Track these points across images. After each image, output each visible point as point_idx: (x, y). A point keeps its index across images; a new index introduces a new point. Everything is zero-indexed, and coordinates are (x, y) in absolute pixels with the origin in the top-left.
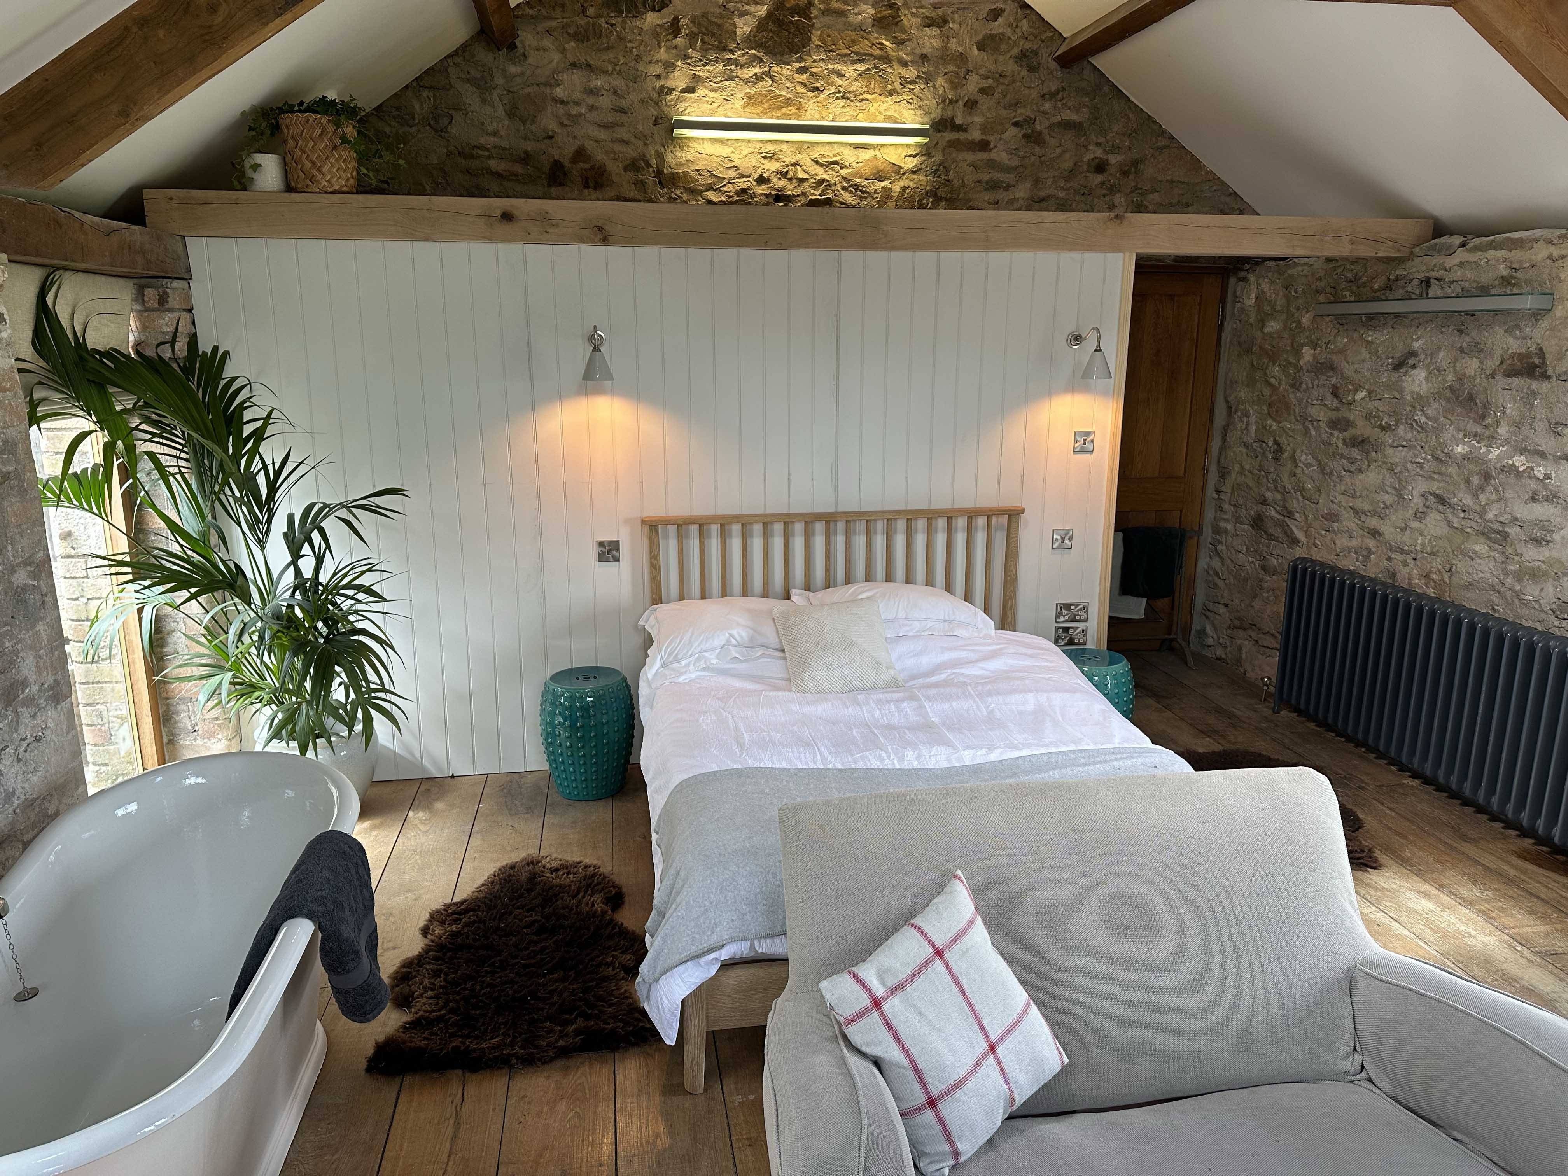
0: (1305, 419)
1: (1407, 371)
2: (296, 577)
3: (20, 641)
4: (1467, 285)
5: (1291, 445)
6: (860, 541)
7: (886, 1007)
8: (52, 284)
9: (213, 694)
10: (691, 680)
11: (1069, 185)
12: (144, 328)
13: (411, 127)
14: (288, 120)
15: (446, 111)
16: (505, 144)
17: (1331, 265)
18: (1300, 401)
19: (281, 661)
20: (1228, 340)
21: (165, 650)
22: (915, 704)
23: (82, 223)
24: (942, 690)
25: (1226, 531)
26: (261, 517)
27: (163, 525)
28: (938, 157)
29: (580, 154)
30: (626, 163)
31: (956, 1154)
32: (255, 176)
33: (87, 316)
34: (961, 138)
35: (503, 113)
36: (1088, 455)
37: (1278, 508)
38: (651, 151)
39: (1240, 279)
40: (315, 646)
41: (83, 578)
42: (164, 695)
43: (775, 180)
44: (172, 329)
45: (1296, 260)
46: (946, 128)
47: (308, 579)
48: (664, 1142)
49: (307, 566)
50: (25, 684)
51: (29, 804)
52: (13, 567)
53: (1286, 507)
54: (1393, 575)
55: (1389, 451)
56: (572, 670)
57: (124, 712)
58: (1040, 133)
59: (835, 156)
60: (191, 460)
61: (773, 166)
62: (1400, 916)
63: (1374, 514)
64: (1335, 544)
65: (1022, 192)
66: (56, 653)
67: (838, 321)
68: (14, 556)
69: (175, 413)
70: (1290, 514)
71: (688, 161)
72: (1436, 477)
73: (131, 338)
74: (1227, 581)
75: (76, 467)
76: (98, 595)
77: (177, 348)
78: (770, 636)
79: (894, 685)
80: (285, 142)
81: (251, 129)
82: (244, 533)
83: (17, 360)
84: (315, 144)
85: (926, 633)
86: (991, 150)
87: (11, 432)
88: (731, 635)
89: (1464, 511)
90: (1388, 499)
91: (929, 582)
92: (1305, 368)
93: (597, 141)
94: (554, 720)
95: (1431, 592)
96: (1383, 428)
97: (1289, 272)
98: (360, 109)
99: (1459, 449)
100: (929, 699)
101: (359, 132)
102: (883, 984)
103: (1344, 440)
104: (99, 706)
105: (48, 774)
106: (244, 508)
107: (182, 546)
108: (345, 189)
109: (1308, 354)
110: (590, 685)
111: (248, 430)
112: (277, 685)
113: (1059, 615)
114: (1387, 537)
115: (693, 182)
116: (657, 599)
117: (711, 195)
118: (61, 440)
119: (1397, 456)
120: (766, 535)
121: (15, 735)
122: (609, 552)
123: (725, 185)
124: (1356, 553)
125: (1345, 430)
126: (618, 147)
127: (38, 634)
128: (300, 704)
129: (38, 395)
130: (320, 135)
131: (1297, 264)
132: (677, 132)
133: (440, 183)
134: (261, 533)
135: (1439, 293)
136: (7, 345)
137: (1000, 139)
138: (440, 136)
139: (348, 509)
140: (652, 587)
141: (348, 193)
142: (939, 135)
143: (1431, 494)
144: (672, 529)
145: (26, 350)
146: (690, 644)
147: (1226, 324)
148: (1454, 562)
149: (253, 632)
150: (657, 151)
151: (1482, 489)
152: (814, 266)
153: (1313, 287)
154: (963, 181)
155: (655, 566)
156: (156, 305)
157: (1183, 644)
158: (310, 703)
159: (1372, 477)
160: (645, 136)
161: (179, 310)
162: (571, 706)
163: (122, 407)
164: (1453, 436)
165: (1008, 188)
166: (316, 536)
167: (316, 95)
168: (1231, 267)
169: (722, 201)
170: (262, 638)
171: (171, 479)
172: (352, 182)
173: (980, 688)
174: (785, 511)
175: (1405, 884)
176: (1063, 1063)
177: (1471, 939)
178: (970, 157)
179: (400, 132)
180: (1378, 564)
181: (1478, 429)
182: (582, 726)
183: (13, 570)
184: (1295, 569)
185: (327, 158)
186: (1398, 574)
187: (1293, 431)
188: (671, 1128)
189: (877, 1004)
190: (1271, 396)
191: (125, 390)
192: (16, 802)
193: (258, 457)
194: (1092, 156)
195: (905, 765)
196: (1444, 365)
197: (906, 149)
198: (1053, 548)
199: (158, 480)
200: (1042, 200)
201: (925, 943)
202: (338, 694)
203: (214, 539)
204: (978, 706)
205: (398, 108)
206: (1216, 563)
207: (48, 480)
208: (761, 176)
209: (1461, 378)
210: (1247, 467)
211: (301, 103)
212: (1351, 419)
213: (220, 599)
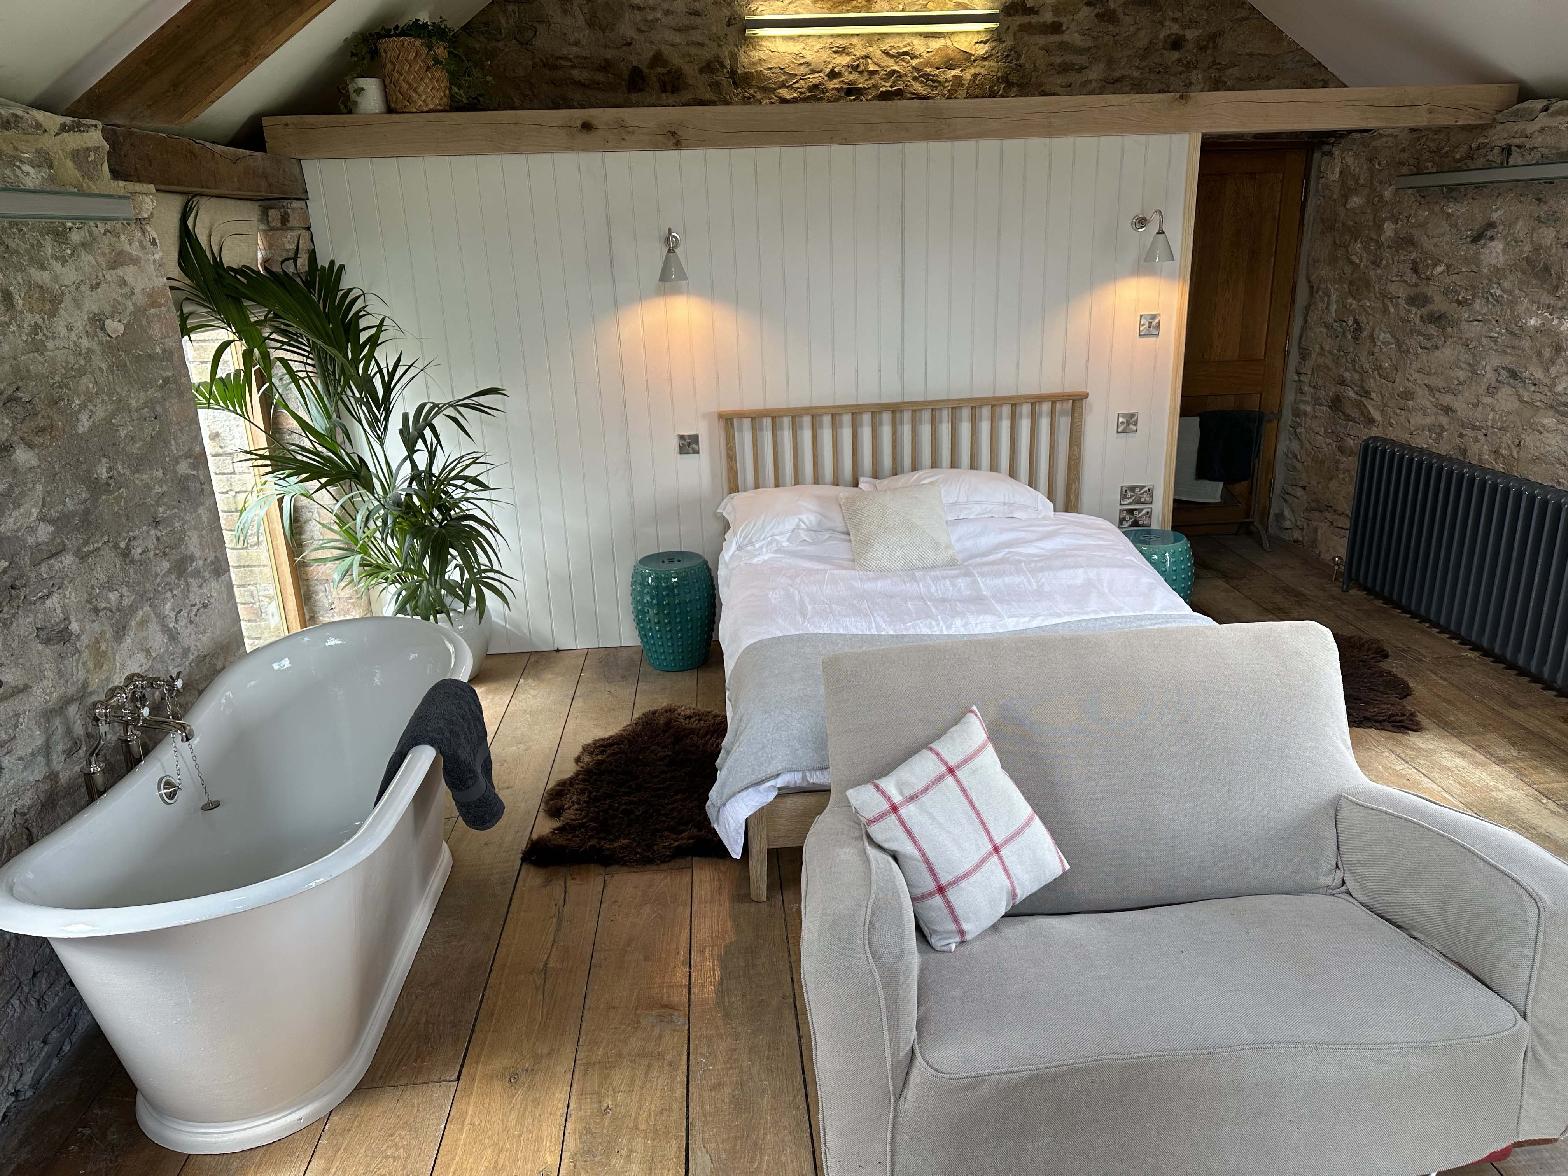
0: (1385, 296)
1: (1485, 243)
2: (412, 470)
3: (186, 522)
4: (1547, 151)
5: (1371, 323)
6: (926, 430)
7: (903, 811)
8: (191, 210)
9: (345, 575)
10: (765, 562)
11: (1144, 64)
12: (270, 246)
13: (498, 41)
14: (386, 45)
15: (530, 23)
16: (585, 53)
17: (1415, 135)
18: (1380, 278)
19: (402, 544)
20: (1311, 218)
21: (303, 537)
22: (969, 580)
23: (213, 153)
24: (996, 567)
25: (1305, 413)
26: (379, 416)
27: (295, 423)
28: (1009, 42)
29: (658, 59)
30: (701, 66)
31: (962, 933)
32: (358, 99)
33: (222, 238)
34: (1033, 21)
35: (584, 23)
36: (1154, 338)
37: (1356, 388)
38: (725, 53)
39: (1324, 154)
40: (430, 529)
41: (231, 474)
42: (304, 577)
43: (846, 74)
44: (294, 246)
45: (1381, 131)
46: (1017, 12)
47: (423, 471)
48: (731, 937)
49: (421, 459)
50: (192, 558)
51: (201, 660)
52: (177, 459)
53: (1363, 387)
54: (1464, 452)
55: (1465, 326)
56: (659, 554)
57: (272, 592)
58: (1114, 11)
59: (905, 46)
60: (317, 366)
61: (844, 60)
62: (1432, 772)
63: (1449, 390)
64: (1409, 422)
65: (1095, 73)
66: (215, 533)
67: (903, 213)
68: (177, 450)
69: (302, 323)
70: (1367, 394)
71: (760, 60)
72: (1509, 351)
73: (260, 256)
74: (1305, 464)
75: (221, 373)
76: (244, 489)
77: (299, 263)
78: (837, 520)
79: (952, 563)
80: (384, 66)
81: (353, 55)
82: (365, 430)
83: (168, 279)
84: (411, 66)
85: (986, 516)
86: (1063, 32)
87: (169, 343)
88: (801, 520)
89: (1535, 385)
90: (1462, 375)
91: (994, 467)
92: (1386, 243)
93: (673, 45)
94: (643, 599)
95: (1500, 467)
96: (1459, 303)
97: (1374, 144)
98: (450, 29)
99: (1533, 322)
100: (983, 575)
101: (449, 52)
102: (902, 794)
103: (1422, 317)
104: (250, 587)
105: (215, 636)
106: (363, 407)
107: (311, 441)
108: (439, 107)
109: (1389, 229)
110: (676, 567)
111: (364, 336)
112: (400, 565)
113: (1124, 497)
114: (1459, 413)
115: (766, 81)
116: (734, 488)
117: (785, 93)
118: (205, 350)
119: (1472, 331)
120: (835, 426)
121: (187, 601)
122: (689, 445)
123: (797, 82)
124: (1430, 431)
125: (1423, 306)
126: (693, 50)
127: (199, 516)
128: (421, 582)
129: (187, 309)
130: (415, 57)
131: (1382, 136)
132: (749, 32)
133: (527, 95)
134: (380, 430)
135: (1520, 161)
136: (160, 266)
137: (1073, 20)
138: (526, 49)
139: (454, 406)
140: (729, 477)
141: (442, 111)
142: (1010, 19)
143: (1503, 368)
144: (747, 422)
145: (174, 270)
146: (763, 527)
147: (1309, 201)
148: (1523, 436)
149: (377, 518)
150: (731, 52)
151: (1553, 361)
152: (879, 159)
153: (1397, 159)
154: (1035, 65)
155: (731, 457)
156: (279, 225)
157: (1260, 527)
158: (429, 581)
159: (1447, 353)
160: (719, 38)
161: (299, 228)
162: (657, 586)
163: (256, 319)
164: (1527, 309)
165: (1080, 70)
166: (428, 432)
167: (409, 19)
168: (1315, 141)
169: (795, 98)
170: (385, 522)
171: (301, 382)
172: (445, 100)
173: (1033, 565)
174: (853, 402)
175: (1443, 745)
176: (1064, 868)
177: (1498, 793)
178: (1042, 40)
179: (489, 47)
180: (1450, 441)
181: (1552, 301)
182: (668, 604)
183: (177, 462)
184: (1366, 447)
185: (421, 79)
186: (1469, 451)
187: (1373, 308)
188: (737, 928)
189: (894, 809)
190: (1352, 274)
191: (258, 303)
192: (191, 657)
193: (373, 362)
194: (1168, 32)
195: (953, 632)
196: (1521, 236)
197: (976, 36)
198: (1118, 432)
199: (290, 383)
200: (1117, 80)
201: (939, 763)
202: (453, 574)
203: (340, 437)
204: (1029, 581)
205: (486, 24)
206: (1295, 446)
207: (199, 385)
208: (832, 70)
209: (1537, 249)
210: (1327, 348)
211: (397, 27)
212: (1429, 294)
213: (347, 489)
